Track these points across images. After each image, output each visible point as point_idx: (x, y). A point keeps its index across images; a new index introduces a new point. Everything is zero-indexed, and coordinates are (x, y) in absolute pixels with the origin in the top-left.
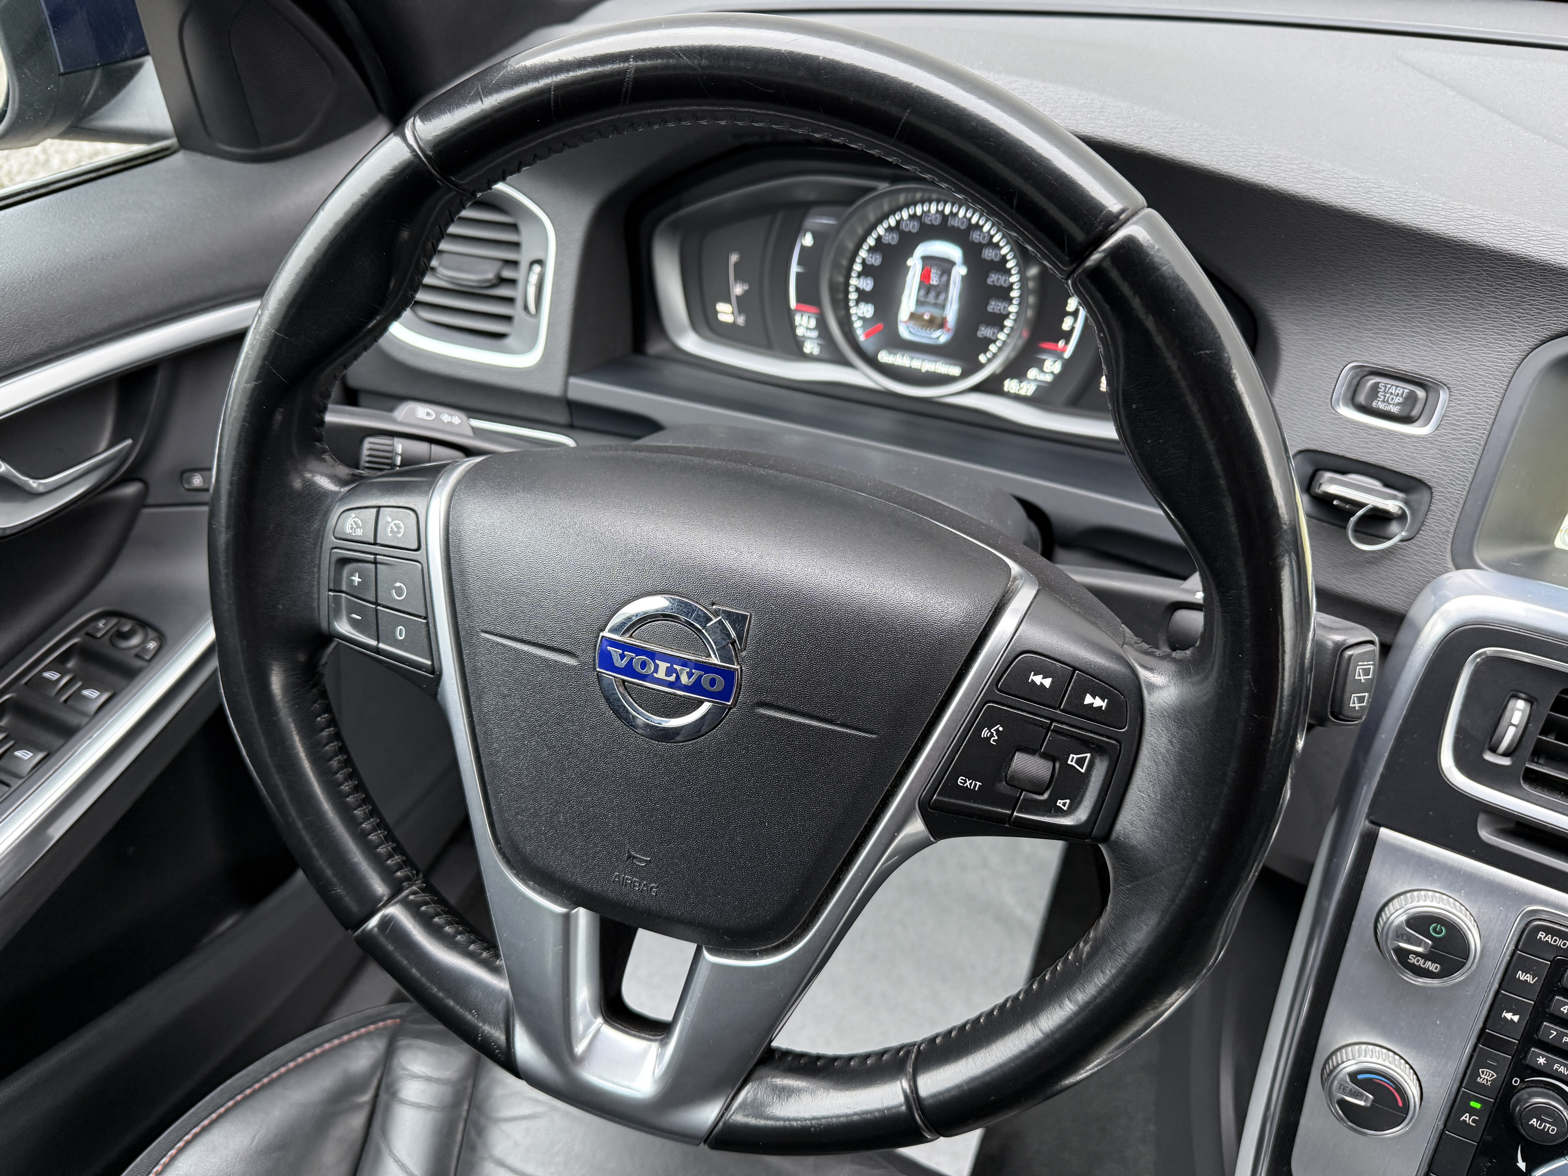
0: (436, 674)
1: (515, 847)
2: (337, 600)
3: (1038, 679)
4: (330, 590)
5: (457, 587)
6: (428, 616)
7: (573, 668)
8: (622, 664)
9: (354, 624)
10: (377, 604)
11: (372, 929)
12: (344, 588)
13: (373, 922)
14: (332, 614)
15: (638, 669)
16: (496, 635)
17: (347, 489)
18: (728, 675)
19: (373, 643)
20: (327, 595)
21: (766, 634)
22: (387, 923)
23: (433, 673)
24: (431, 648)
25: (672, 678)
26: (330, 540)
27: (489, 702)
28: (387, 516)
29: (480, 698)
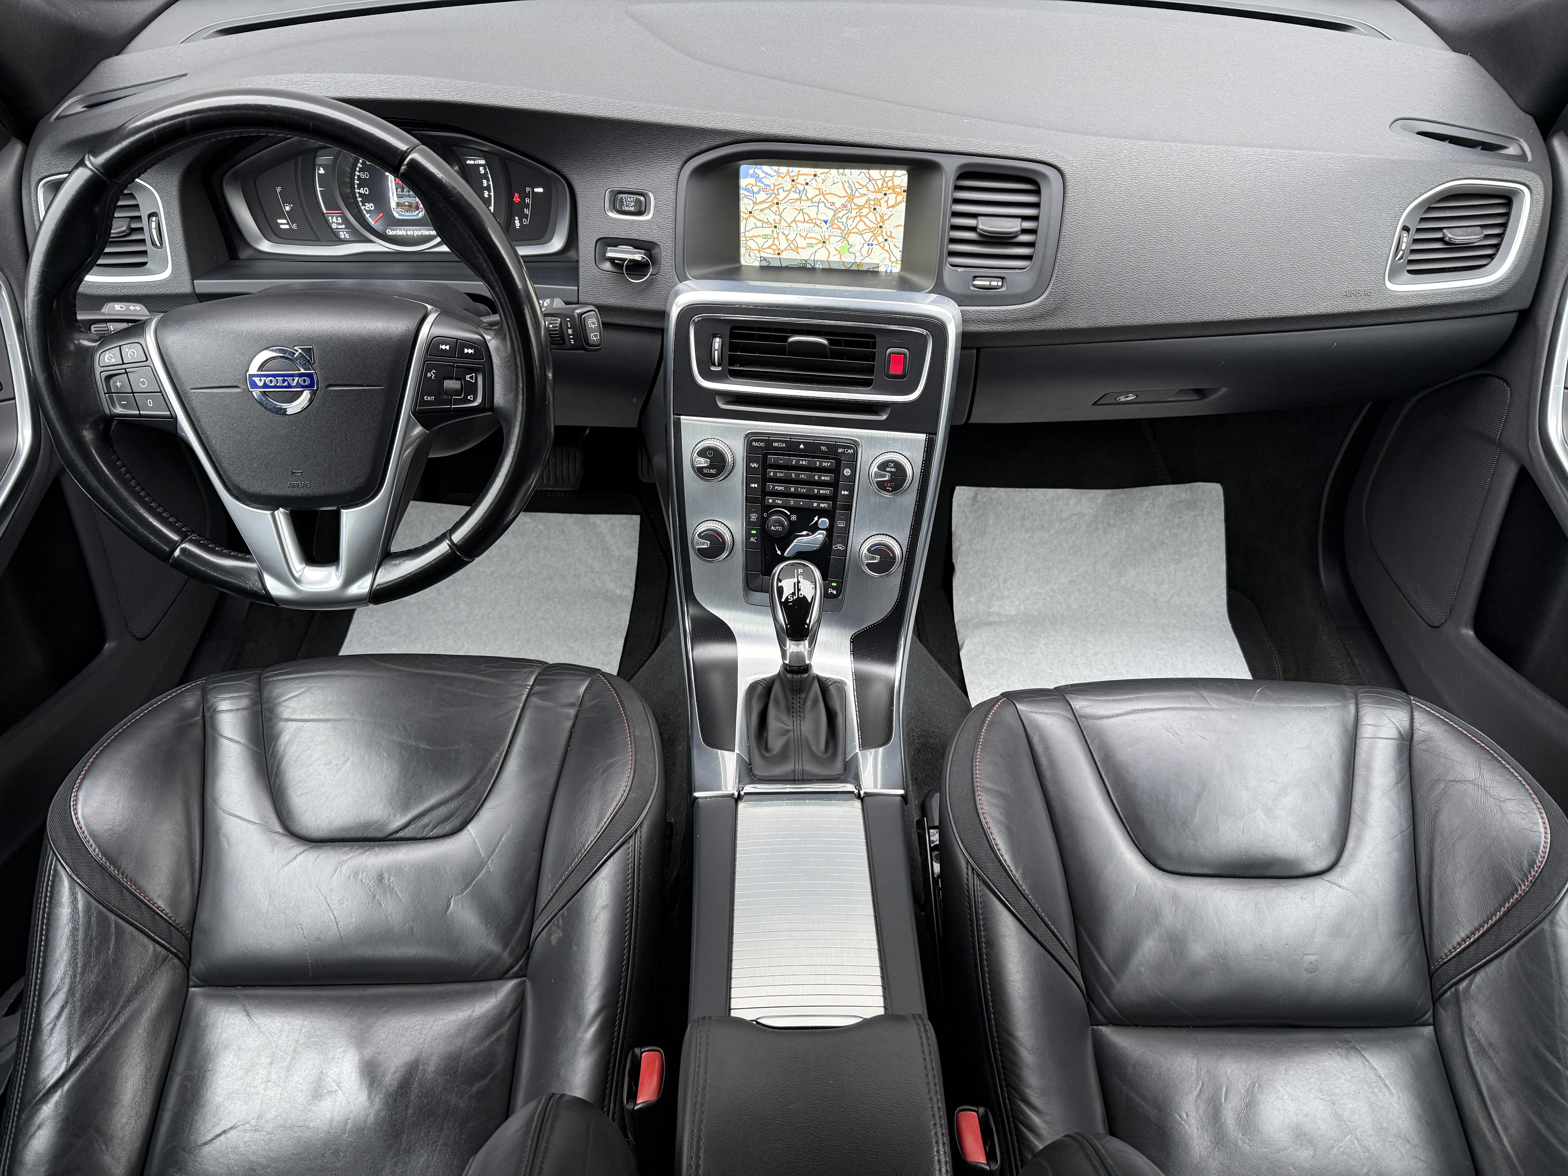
0: (174, 418)
1: (238, 488)
2: (111, 398)
3: (443, 347)
4: (105, 394)
5: (172, 372)
6: (161, 391)
7: (240, 392)
8: (261, 384)
9: (124, 406)
10: (133, 393)
11: (178, 556)
12: (113, 391)
13: (177, 553)
14: (110, 405)
15: (269, 384)
16: (198, 389)
17: (98, 343)
18: (310, 376)
19: (137, 412)
20: (104, 398)
21: (322, 354)
22: (184, 551)
23: (172, 418)
24: (168, 406)
25: (286, 384)
26: (98, 370)
27: (205, 423)
28: (125, 349)
29: (199, 421)
